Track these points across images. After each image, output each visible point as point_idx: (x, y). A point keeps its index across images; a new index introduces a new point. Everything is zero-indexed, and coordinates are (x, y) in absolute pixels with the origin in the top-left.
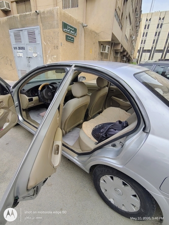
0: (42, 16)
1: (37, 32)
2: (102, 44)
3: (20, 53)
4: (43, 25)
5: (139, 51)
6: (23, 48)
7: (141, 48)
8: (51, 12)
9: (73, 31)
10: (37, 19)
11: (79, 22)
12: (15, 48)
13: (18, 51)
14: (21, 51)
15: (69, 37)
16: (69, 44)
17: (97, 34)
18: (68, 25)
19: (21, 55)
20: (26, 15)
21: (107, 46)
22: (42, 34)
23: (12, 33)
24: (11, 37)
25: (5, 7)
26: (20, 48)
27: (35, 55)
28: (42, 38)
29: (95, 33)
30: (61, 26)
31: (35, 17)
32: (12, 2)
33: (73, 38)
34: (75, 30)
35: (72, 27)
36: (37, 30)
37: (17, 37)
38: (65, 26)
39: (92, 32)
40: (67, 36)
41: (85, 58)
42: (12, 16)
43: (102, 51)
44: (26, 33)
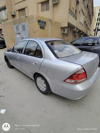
0: (28, 18)
1: (26, 25)
2: (63, 29)
3: (18, 36)
4: (29, 22)
5: (95, 30)
6: (20, 34)
7: (96, 28)
8: (32, 16)
9: (44, 23)
10: (26, 19)
11: (47, 19)
12: (16, 34)
13: (18, 35)
14: (19, 35)
15: (42, 26)
16: (42, 30)
17: (59, 23)
18: (41, 21)
19: (19, 37)
20: (21, 18)
21: (66, 30)
22: (28, 26)
23: (15, 26)
24: (14, 28)
25: (13, 14)
26: (18, 34)
27: (25, 37)
28: (28, 28)
29: (58, 23)
30: (37, 21)
31: (25, 19)
32: (16, 11)
33: (44, 27)
34: (45, 23)
35: (43, 22)
36: (26, 24)
37: (17, 28)
38: (39, 21)
39: (55, 23)
40: (40, 26)
41: (52, 37)
42: (15, 19)
43: (63, 32)
44: (21, 26)
